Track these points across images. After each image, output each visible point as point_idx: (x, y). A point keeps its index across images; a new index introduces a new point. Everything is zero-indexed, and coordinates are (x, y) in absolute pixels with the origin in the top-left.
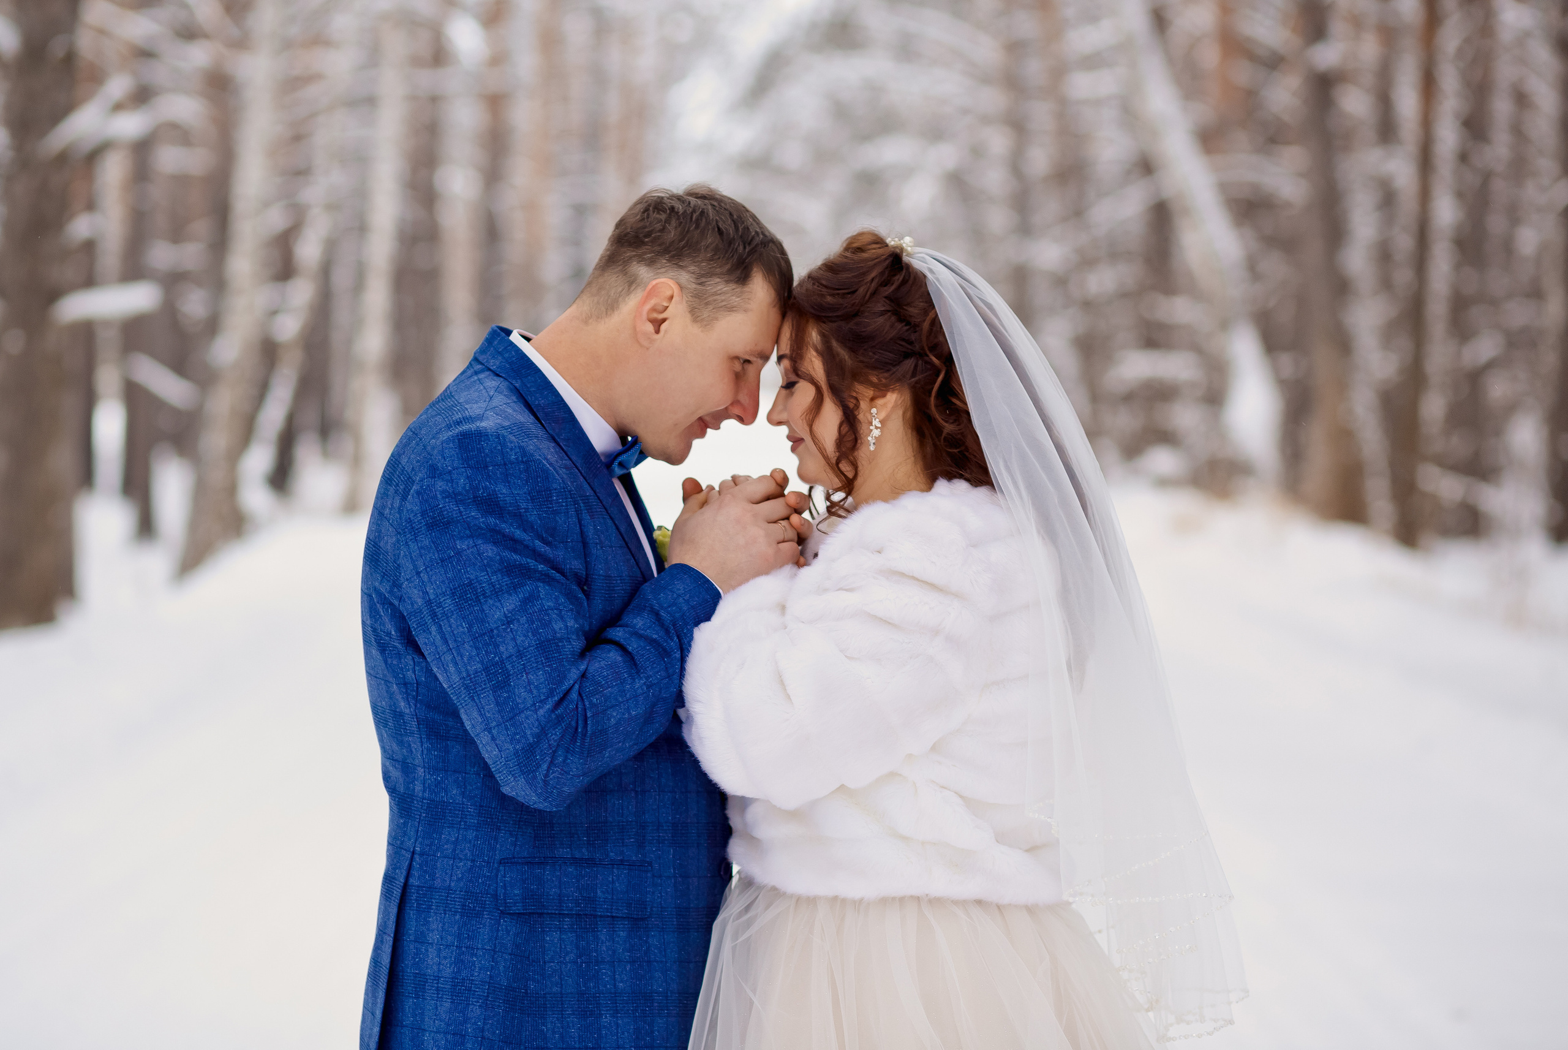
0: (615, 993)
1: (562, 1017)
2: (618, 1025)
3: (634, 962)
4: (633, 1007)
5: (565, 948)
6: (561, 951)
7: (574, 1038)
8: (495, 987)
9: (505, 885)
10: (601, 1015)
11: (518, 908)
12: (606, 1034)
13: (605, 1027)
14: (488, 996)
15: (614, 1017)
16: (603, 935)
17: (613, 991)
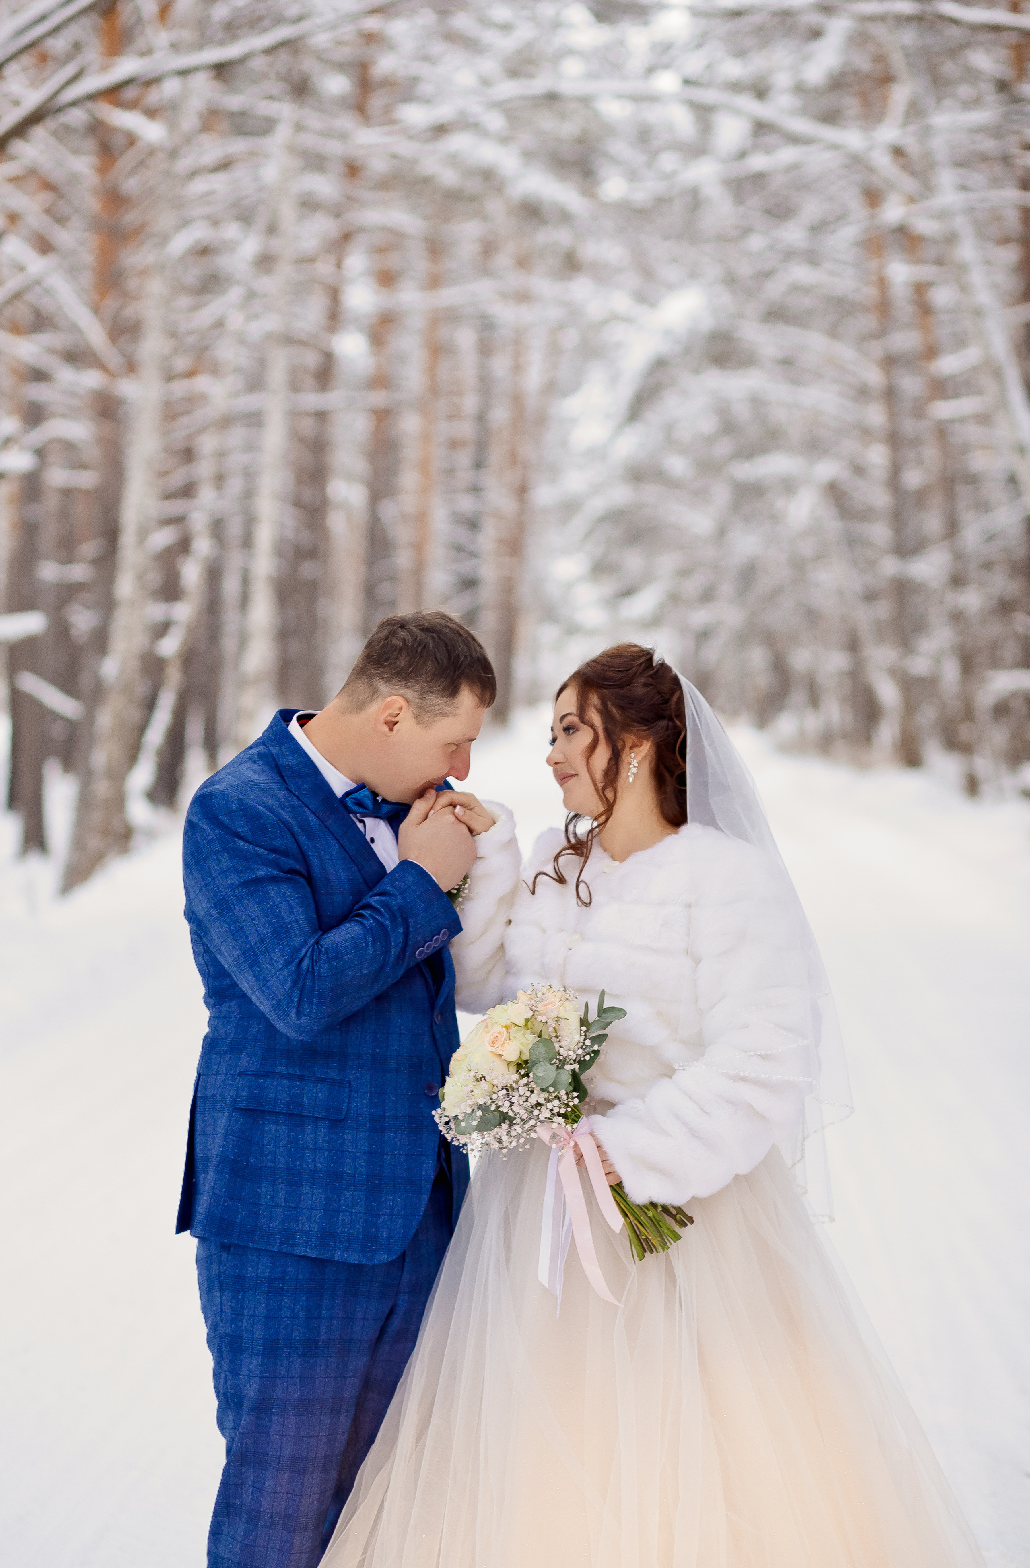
0: (314, 1171)
1: (274, 1184)
2: (313, 1194)
3: (331, 1150)
4: (326, 1182)
5: (280, 1136)
6: (276, 1138)
7: (281, 1199)
8: (224, 1159)
9: (238, 1089)
10: (302, 1185)
11: (244, 1105)
12: (304, 1199)
13: (304, 1194)
14: (219, 1165)
15: (311, 1188)
16: (309, 1129)
17: (313, 1169)
